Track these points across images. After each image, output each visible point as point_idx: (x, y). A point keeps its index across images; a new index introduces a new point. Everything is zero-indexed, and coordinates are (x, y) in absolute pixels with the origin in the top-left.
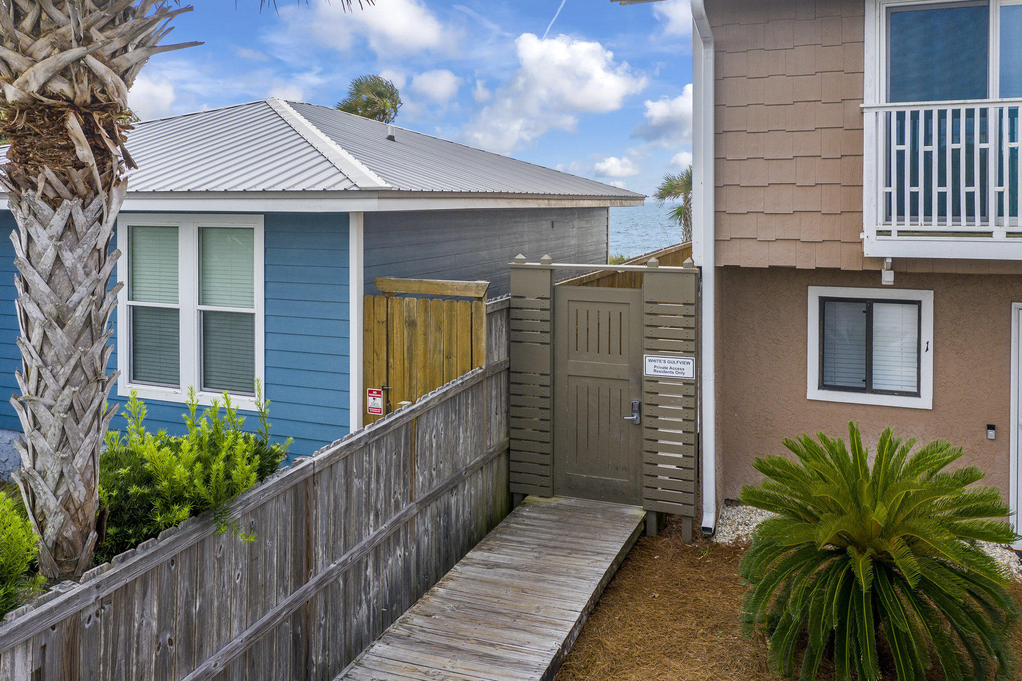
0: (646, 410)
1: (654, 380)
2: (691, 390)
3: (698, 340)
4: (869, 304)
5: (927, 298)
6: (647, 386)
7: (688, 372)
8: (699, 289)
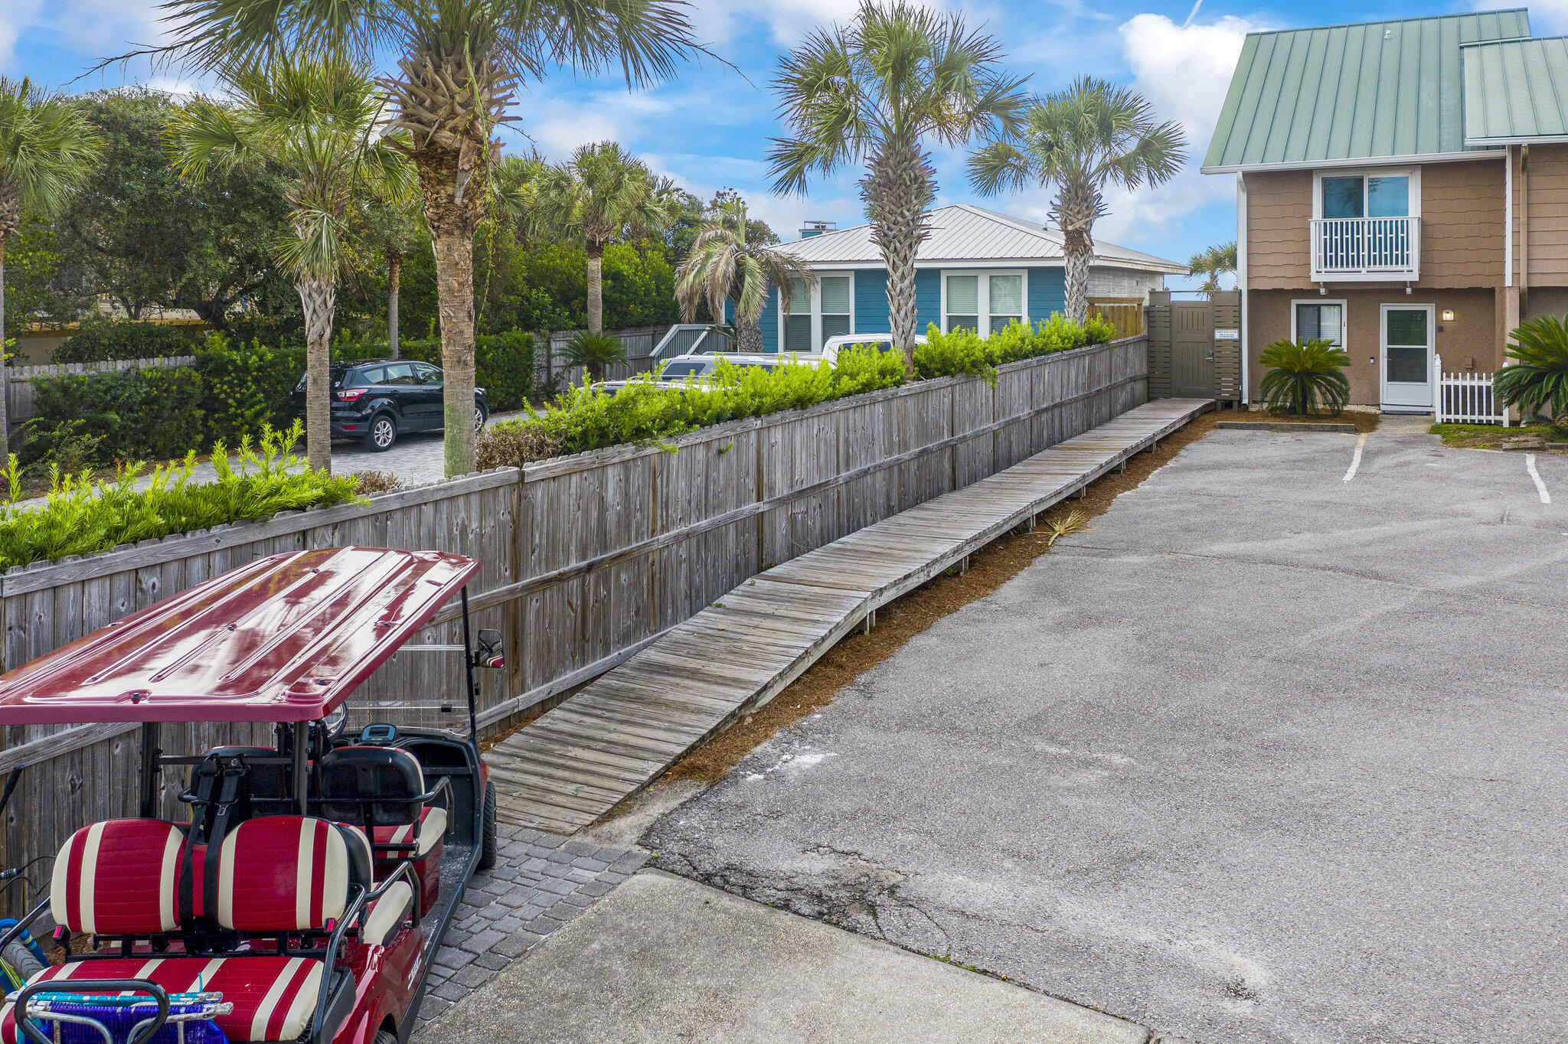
0: (1216, 355)
1: (1220, 341)
2: (1237, 344)
3: (1240, 322)
4: (1319, 306)
5: (1344, 303)
6: (1216, 344)
7: (1236, 336)
8: (1240, 300)
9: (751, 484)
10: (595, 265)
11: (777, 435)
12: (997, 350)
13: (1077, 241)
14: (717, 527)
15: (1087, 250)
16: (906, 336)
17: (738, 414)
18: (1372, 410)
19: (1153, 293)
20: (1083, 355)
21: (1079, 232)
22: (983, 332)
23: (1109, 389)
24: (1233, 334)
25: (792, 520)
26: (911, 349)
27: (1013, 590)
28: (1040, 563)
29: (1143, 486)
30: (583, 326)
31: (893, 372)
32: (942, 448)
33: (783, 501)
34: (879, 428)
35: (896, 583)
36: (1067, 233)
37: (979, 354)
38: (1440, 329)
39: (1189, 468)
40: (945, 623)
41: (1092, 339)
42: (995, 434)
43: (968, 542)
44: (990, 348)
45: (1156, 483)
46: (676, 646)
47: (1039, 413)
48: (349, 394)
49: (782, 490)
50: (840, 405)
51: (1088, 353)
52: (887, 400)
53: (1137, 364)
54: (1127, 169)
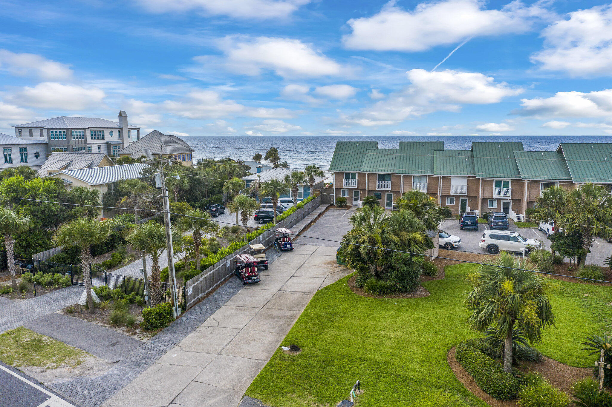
0: (331, 198)
4: (345, 191)
5: (348, 191)
6: (331, 196)
13: (312, 186)
18: (351, 205)
21: (312, 184)
23: (316, 204)
24: (333, 195)
27: (309, 230)
28: (310, 228)
29: (320, 219)
38: (360, 194)
39: (325, 216)
41: (313, 199)
42: (303, 214)
43: (304, 226)
45: (322, 218)
48: (214, 210)
51: (313, 201)
53: (319, 200)
54: (318, 175)
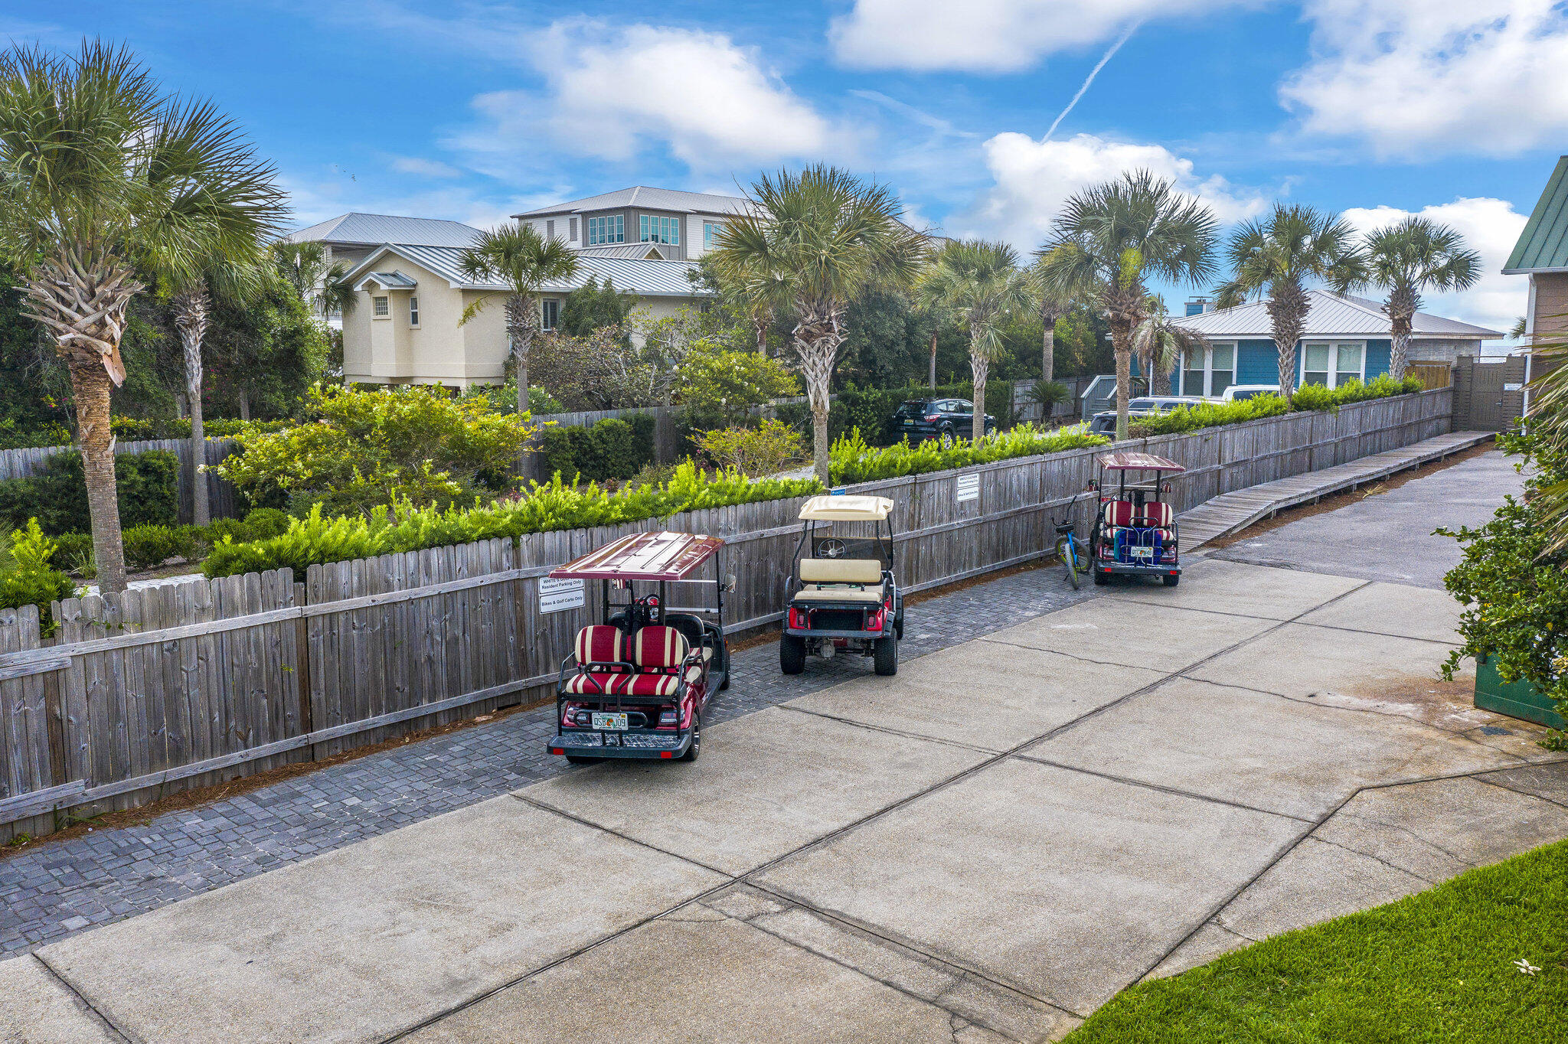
0: (1503, 401)
1: (1508, 391)
2: (1521, 393)
3: (1524, 379)
6: (1505, 394)
7: (1520, 388)
8: (1526, 363)
9: (1216, 455)
10: (1049, 335)
11: (1228, 435)
12: (1339, 396)
13: (1401, 326)
14: (1203, 473)
15: (1408, 332)
16: (1288, 388)
17: (1214, 424)
19: (1460, 358)
20: (1399, 400)
21: (1403, 320)
22: (1331, 384)
23: (1418, 423)
24: (1518, 387)
25: (1232, 475)
26: (1290, 395)
28: (1359, 504)
29: (1428, 478)
30: (1038, 377)
31: (1281, 407)
32: (1305, 449)
33: (1229, 466)
34: (1273, 436)
35: (1285, 500)
36: (1394, 320)
37: (1328, 398)
40: (1308, 518)
41: (1406, 390)
42: (1336, 445)
43: (1319, 490)
44: (1336, 395)
46: (1193, 515)
47: (1365, 435)
48: (931, 417)
49: (1228, 461)
50: (1255, 423)
51: (1403, 399)
52: (1278, 421)
53: (1443, 406)
54: (1442, 277)
